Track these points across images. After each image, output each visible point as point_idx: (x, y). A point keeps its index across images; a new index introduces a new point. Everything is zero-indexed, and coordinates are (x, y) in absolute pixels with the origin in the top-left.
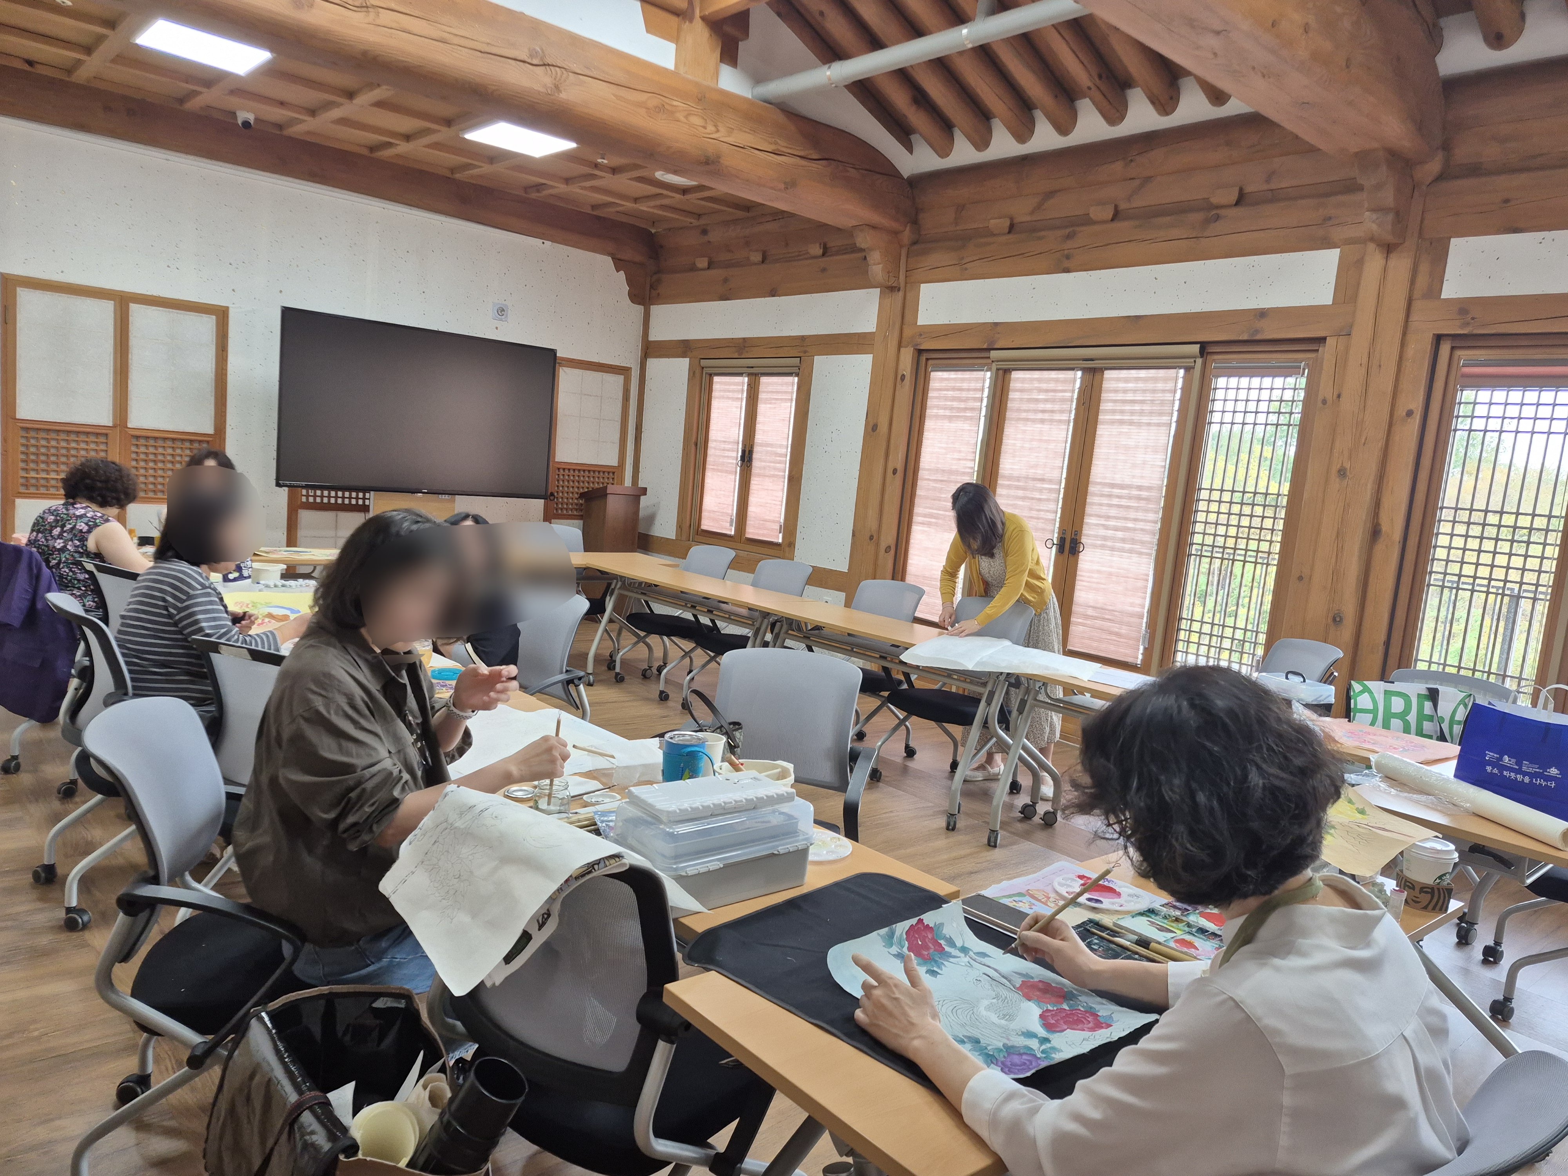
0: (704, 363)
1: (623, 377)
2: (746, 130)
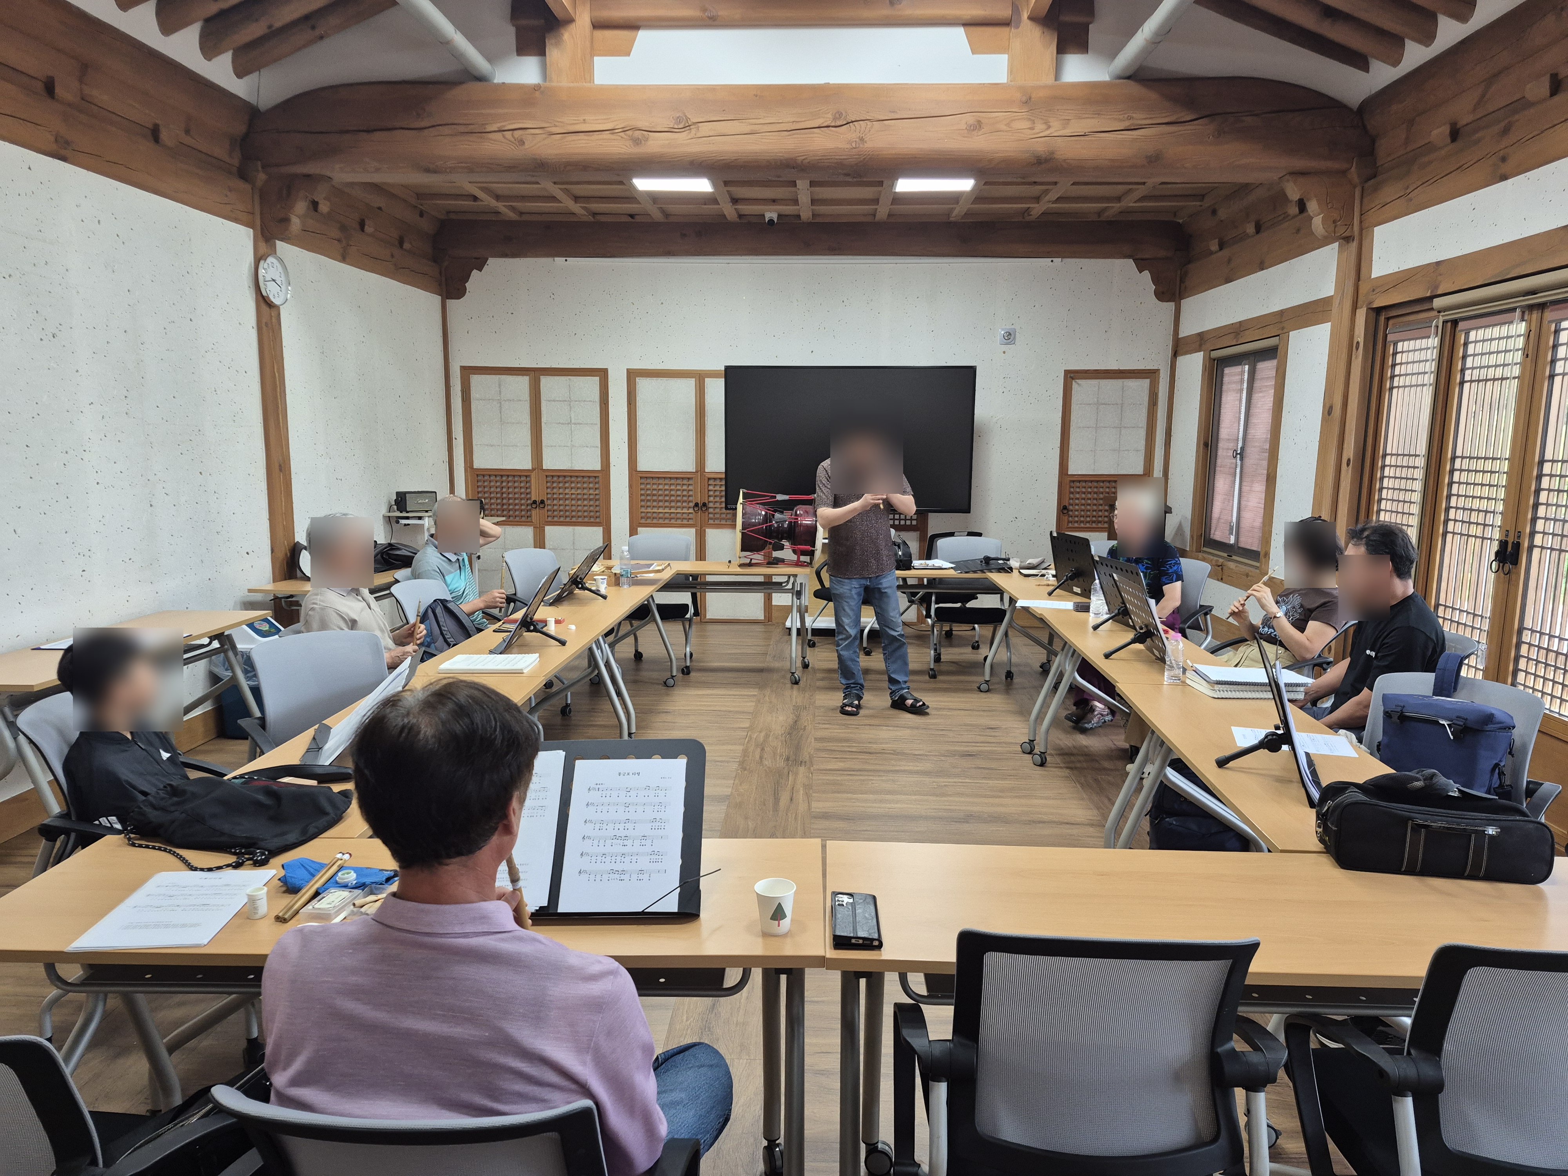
0: (1215, 354)
1: (1148, 381)
2: (1087, 116)
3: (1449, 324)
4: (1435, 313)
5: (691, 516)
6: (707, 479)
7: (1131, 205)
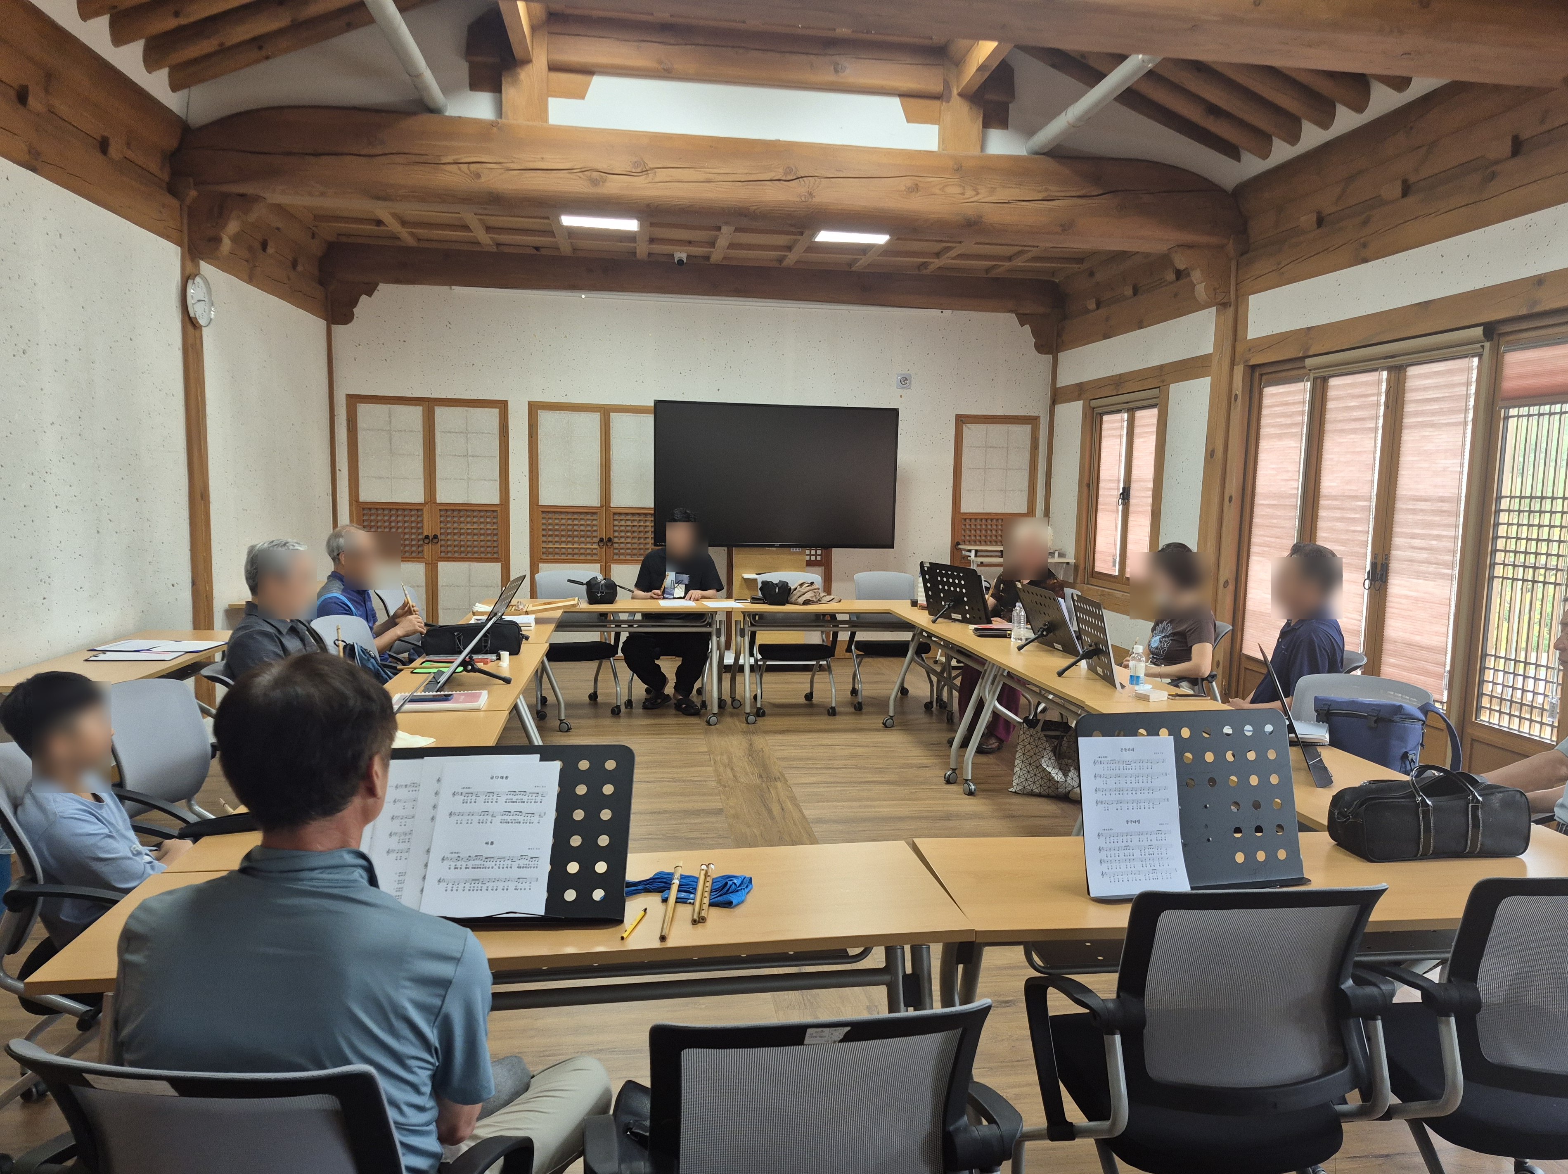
0: (1094, 403)
1: (1030, 426)
2: (1010, 185)
3: (1319, 381)
4: (1306, 371)
5: (595, 551)
6: (612, 514)
7: (1020, 264)
